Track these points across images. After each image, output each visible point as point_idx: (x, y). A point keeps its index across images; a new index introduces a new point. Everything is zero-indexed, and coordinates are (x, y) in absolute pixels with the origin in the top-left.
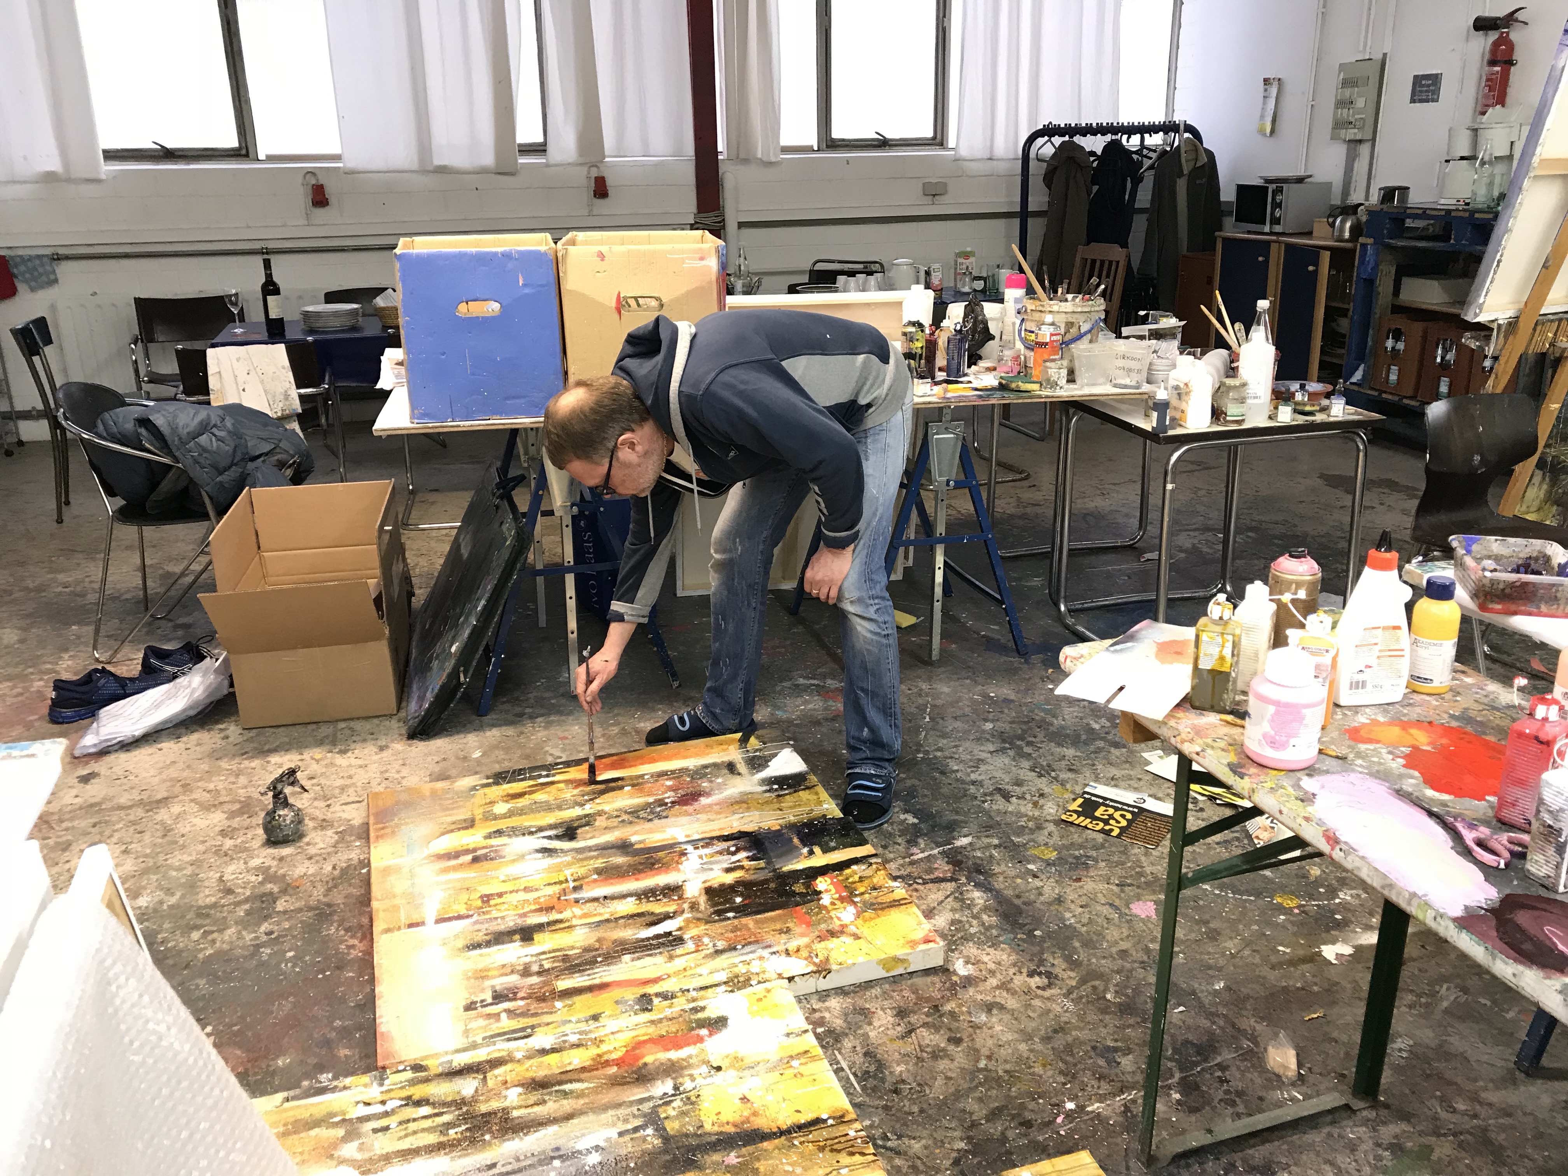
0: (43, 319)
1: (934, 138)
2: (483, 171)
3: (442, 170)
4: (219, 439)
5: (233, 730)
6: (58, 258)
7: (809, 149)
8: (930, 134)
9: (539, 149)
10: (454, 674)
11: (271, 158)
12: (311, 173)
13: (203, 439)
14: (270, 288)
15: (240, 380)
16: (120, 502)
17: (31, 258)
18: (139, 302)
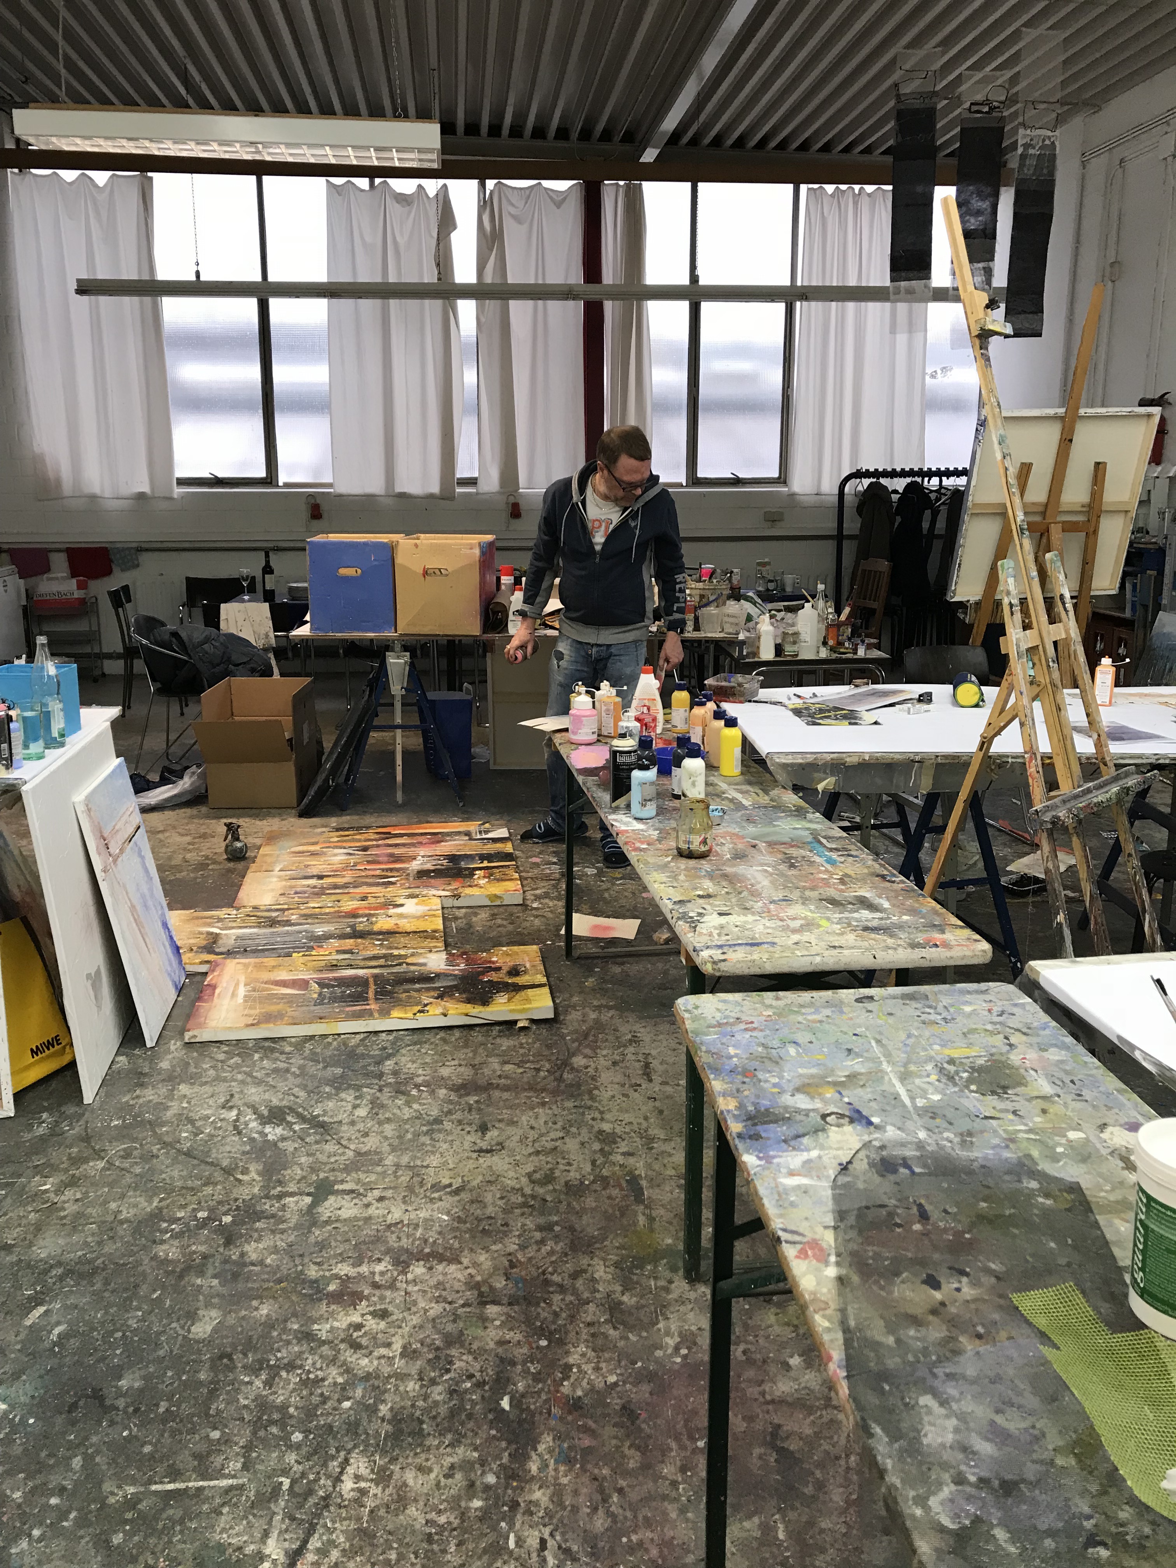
0: (127, 586)
1: (780, 477)
2: (431, 496)
3: (403, 496)
4: (215, 647)
5: (204, 809)
6: (140, 550)
7: (680, 485)
8: (776, 475)
9: (472, 482)
10: (326, 780)
11: (287, 485)
12: (311, 495)
13: (206, 646)
14: (268, 569)
15: (239, 624)
16: (159, 685)
17: (124, 549)
18: (188, 579)
